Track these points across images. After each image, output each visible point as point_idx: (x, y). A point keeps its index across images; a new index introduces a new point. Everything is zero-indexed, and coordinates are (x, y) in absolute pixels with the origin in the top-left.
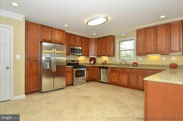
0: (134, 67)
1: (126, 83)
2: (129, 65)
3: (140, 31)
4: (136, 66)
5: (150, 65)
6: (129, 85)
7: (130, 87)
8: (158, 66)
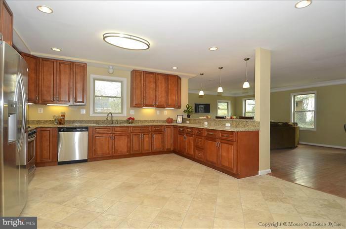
0: (129, 125)
1: (125, 150)
2: (122, 122)
3: (138, 73)
4: (132, 123)
5: (145, 120)
6: (131, 151)
7: (133, 154)
8: (153, 121)
